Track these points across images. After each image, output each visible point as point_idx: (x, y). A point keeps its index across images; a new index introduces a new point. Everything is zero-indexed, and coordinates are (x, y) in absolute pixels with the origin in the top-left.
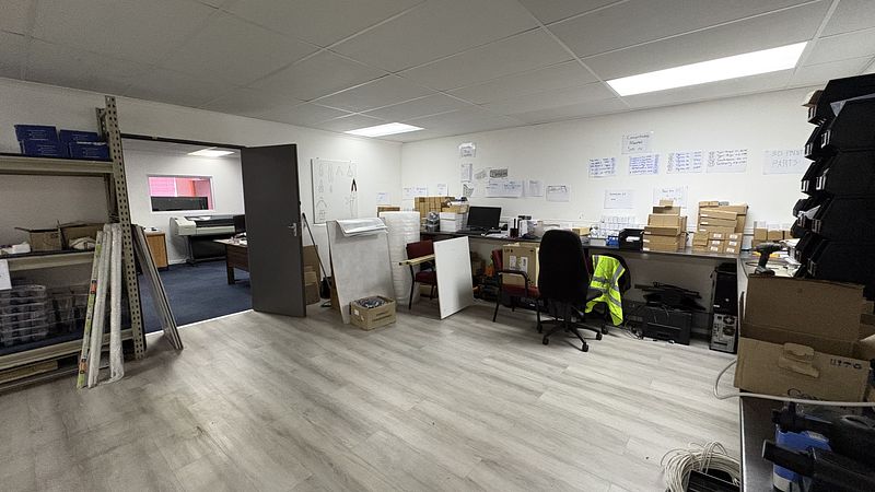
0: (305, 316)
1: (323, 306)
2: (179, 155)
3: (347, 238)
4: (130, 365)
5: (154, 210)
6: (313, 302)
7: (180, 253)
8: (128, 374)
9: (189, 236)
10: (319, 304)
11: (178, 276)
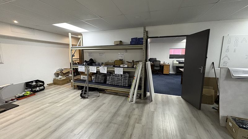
0: (200, 109)
1: (213, 108)
2: (179, 42)
3: (234, 79)
4: (138, 100)
5: (170, 58)
6: (209, 104)
7: (174, 71)
8: (136, 102)
9: (177, 66)
10: (212, 106)
11: (171, 77)
